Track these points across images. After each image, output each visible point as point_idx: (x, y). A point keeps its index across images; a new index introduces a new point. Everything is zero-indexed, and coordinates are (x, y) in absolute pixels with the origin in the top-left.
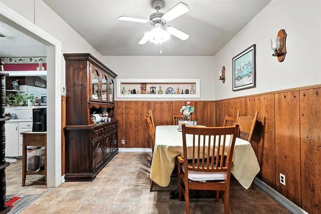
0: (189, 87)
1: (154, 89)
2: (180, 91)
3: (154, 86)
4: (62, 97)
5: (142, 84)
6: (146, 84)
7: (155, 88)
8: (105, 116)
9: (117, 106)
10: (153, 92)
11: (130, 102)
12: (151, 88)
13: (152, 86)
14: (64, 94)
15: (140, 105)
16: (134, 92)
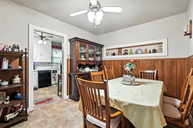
0: (156, 47)
1: (127, 52)
2: (148, 51)
3: (127, 49)
4: (67, 59)
5: (119, 48)
6: (121, 48)
7: (127, 50)
8: (96, 69)
9: (104, 63)
10: (126, 54)
11: (111, 60)
12: (124, 51)
13: (125, 49)
14: (69, 58)
15: (117, 62)
16: (114, 54)
